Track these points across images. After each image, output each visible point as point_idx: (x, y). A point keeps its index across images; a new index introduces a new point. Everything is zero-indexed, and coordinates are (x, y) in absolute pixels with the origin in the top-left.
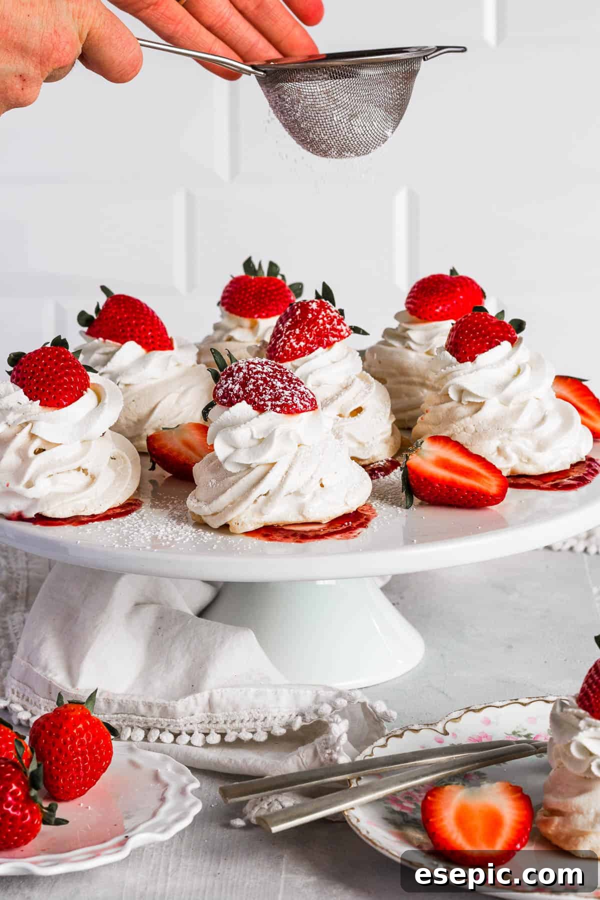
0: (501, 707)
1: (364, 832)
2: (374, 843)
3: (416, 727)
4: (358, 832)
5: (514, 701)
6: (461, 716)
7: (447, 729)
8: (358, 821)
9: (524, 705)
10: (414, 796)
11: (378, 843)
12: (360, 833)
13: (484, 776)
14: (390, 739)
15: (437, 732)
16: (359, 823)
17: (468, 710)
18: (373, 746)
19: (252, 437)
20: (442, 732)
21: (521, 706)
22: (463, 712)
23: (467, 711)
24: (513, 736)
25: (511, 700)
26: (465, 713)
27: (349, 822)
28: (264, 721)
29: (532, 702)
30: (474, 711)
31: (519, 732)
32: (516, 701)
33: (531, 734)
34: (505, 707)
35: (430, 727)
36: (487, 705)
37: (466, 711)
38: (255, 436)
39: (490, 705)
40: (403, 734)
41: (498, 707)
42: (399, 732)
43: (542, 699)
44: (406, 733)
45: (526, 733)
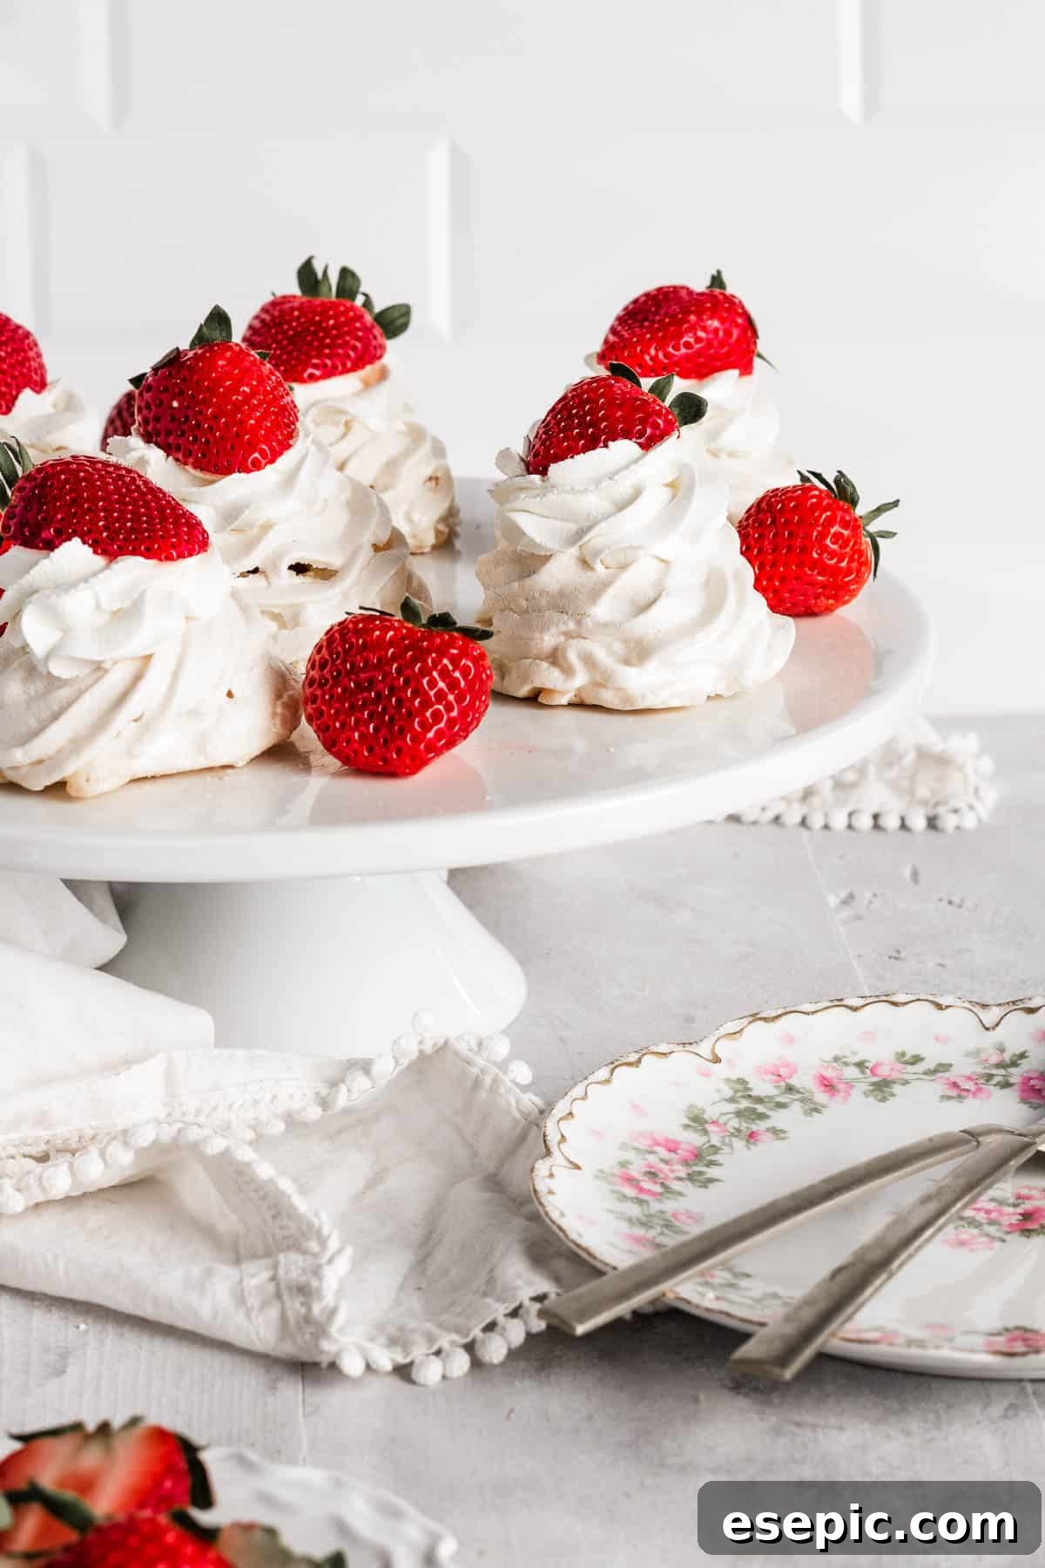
0: (813, 1013)
1: (573, 1236)
2: (589, 1254)
3: (663, 1048)
4: (561, 1235)
5: (836, 1003)
6: (742, 1030)
7: (717, 1051)
8: (562, 1215)
9: (855, 1009)
10: (661, 1171)
11: (598, 1256)
12: (567, 1236)
13: (782, 1135)
14: (617, 1070)
15: (701, 1056)
16: (563, 1219)
17: (755, 1017)
18: (586, 1082)
19: (98, 607)
20: (710, 1057)
21: (849, 1011)
22: (745, 1021)
23: (753, 1021)
24: (835, 1064)
25: (832, 1001)
26: (750, 1023)
27: (547, 1220)
28: (272, 1101)
29: (868, 1004)
30: (765, 1019)
31: (844, 1057)
32: (839, 1003)
33: (867, 1061)
34: (819, 1014)
35: (688, 1048)
36: (788, 1010)
37: (751, 1019)
38: (105, 606)
39: (793, 1009)
40: (639, 1061)
41: (807, 1014)
42: (633, 1058)
43: (884, 998)
44: (646, 1059)
45: (857, 1059)
